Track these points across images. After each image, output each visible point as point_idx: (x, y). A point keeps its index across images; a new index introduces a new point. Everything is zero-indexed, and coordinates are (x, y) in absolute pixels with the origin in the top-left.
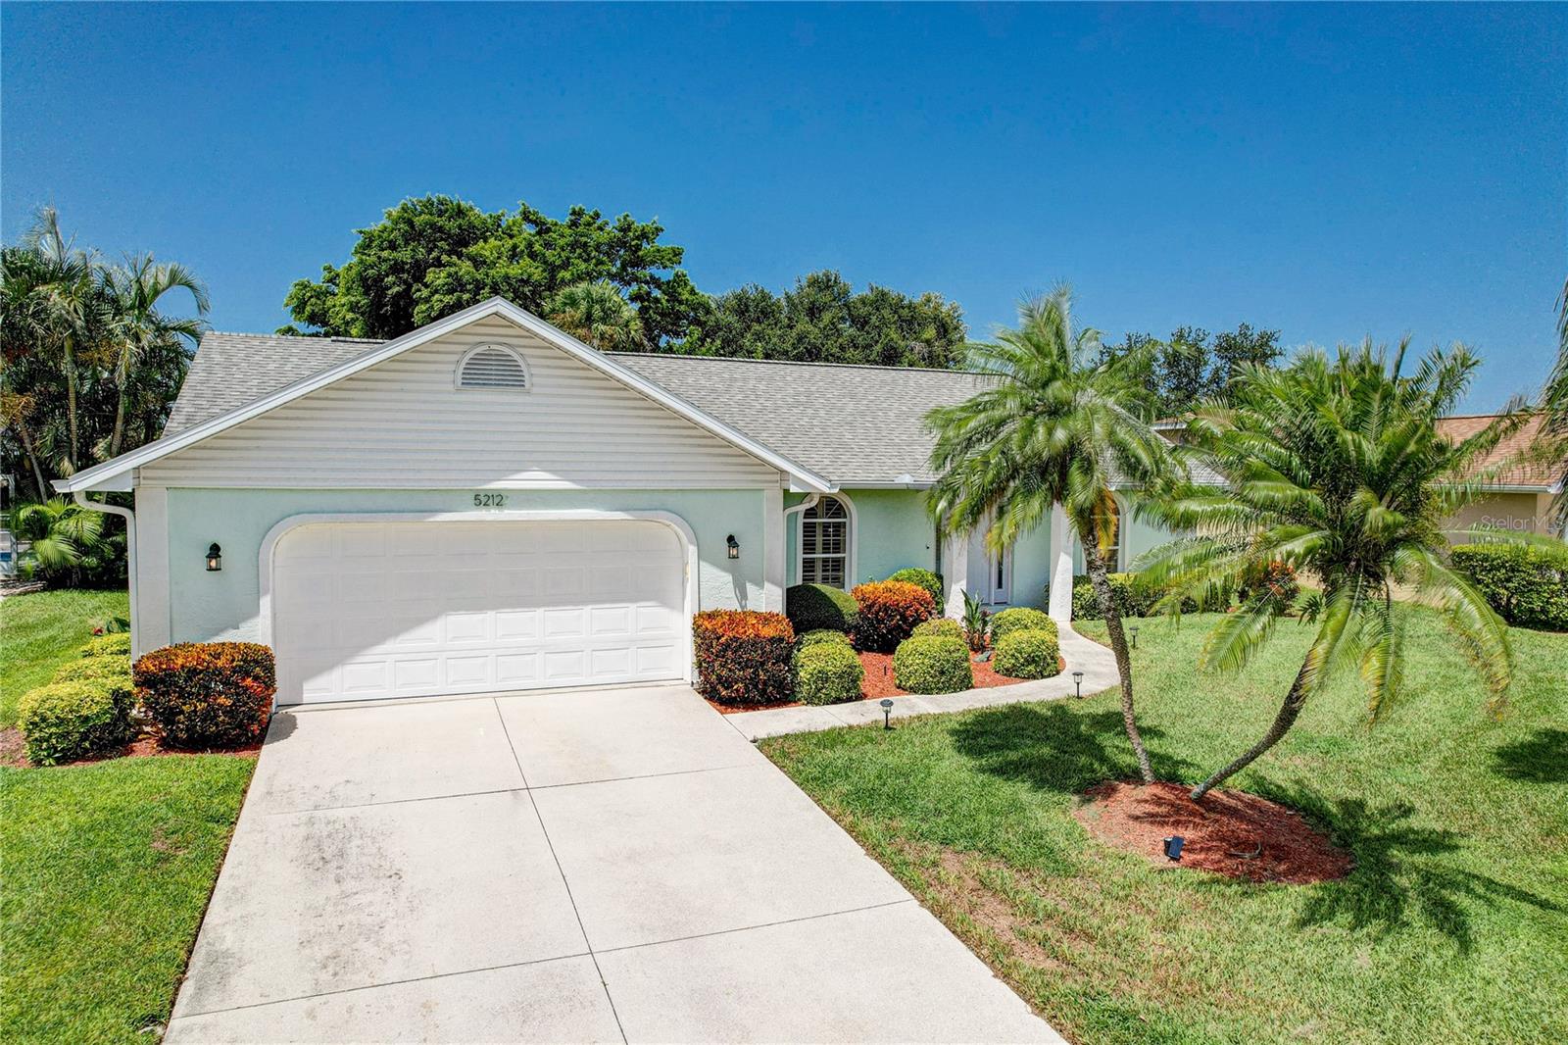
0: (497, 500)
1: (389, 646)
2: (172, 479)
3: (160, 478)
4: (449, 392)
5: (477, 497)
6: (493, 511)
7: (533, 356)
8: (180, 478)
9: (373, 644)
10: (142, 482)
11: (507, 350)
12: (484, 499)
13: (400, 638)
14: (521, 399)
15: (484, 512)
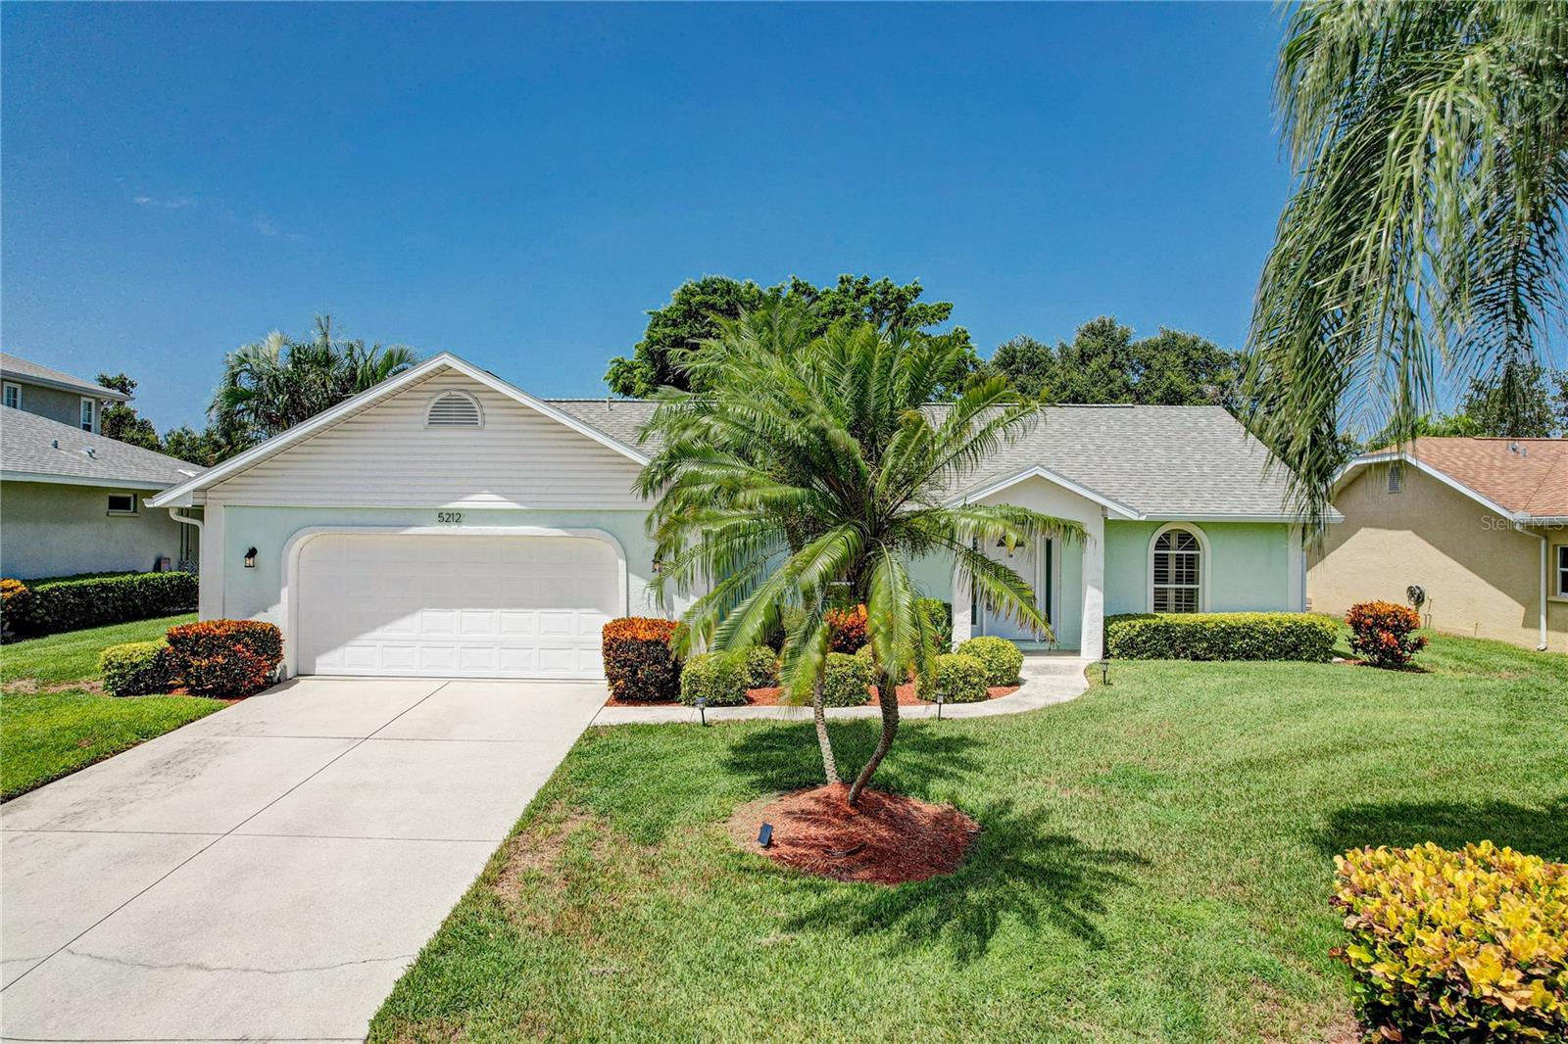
0: (456, 518)
1: (377, 633)
2: (227, 499)
3: (220, 499)
4: (420, 431)
5: (440, 515)
6: (453, 527)
7: (486, 399)
8: (231, 499)
9: (367, 632)
10: (208, 501)
11: (465, 396)
12: (446, 517)
13: (387, 628)
14: (475, 434)
15: (446, 527)
